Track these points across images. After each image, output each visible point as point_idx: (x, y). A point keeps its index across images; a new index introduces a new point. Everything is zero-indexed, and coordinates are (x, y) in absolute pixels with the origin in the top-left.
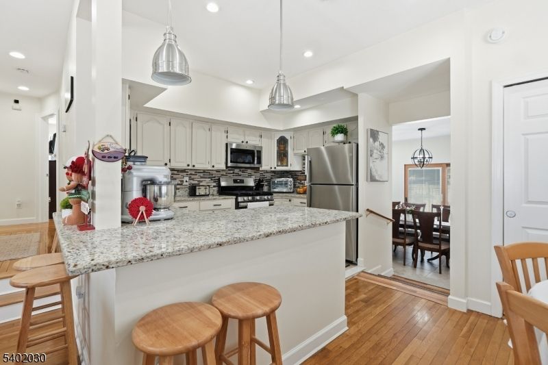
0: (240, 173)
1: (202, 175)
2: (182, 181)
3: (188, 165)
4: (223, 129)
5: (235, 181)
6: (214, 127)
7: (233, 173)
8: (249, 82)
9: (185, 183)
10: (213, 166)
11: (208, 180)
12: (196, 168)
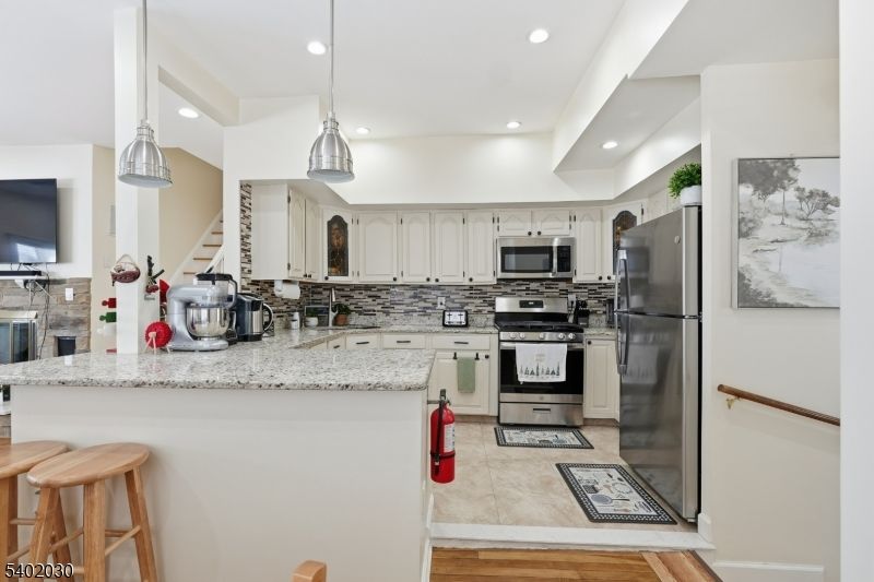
0: (542, 289)
1: (467, 294)
2: (435, 304)
3: (428, 280)
4: (488, 216)
5: (523, 304)
6: (471, 216)
7: (528, 289)
8: (513, 125)
9: (439, 306)
10: (471, 280)
11: (478, 301)
12: (441, 282)
